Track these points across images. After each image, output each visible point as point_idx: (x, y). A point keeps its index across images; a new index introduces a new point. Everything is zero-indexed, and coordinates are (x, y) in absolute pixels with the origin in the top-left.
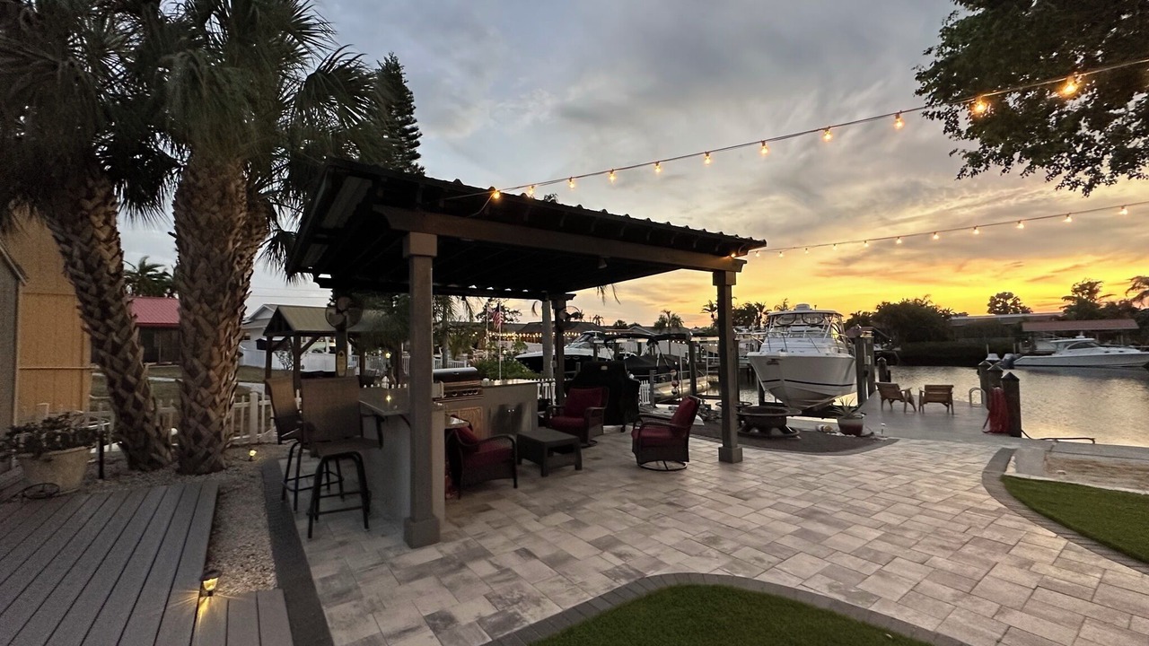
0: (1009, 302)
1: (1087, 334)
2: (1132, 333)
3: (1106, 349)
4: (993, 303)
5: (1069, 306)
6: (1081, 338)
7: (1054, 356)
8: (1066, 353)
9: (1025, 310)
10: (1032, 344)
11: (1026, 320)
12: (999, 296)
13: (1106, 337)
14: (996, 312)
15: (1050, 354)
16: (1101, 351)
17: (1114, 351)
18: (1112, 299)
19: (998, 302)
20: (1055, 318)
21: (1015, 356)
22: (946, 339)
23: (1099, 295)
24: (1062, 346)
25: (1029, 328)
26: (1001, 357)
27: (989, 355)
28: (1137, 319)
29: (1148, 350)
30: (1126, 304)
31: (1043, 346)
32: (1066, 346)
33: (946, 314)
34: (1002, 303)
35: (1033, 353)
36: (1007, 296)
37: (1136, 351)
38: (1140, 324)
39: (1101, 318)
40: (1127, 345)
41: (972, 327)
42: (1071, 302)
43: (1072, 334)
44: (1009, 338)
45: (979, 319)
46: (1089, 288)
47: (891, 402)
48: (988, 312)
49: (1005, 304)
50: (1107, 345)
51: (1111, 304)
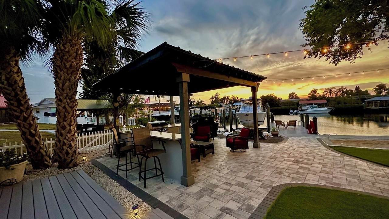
0: (294, 95)
1: (315, 104)
2: (326, 104)
3: (320, 108)
4: (290, 95)
5: (309, 96)
6: (314, 105)
7: (307, 110)
8: (310, 110)
9: (298, 98)
10: (301, 107)
11: (300, 100)
12: (291, 93)
13: (319, 105)
14: (291, 99)
15: (306, 110)
16: (318, 109)
17: (322, 109)
18: (320, 94)
19: (291, 95)
20: (307, 100)
21: (298, 111)
22: (280, 106)
23: (317, 93)
24: (309, 108)
25: (300, 103)
26: (294, 111)
27: (291, 111)
28: (326, 100)
29: (330, 108)
30: (323, 96)
31: (303, 108)
32: (310, 108)
33: (280, 99)
34: (292, 95)
35: (302, 110)
36: (293, 93)
37: (327, 109)
38: (327, 101)
39: (318, 100)
40: (324, 107)
41: (286, 103)
42: (310, 96)
43: (312, 104)
44: (295, 106)
45: (288, 100)
46: (314, 91)
47: (278, 126)
48: (289, 98)
49: (293, 96)
50: (319, 107)
51: (320, 96)
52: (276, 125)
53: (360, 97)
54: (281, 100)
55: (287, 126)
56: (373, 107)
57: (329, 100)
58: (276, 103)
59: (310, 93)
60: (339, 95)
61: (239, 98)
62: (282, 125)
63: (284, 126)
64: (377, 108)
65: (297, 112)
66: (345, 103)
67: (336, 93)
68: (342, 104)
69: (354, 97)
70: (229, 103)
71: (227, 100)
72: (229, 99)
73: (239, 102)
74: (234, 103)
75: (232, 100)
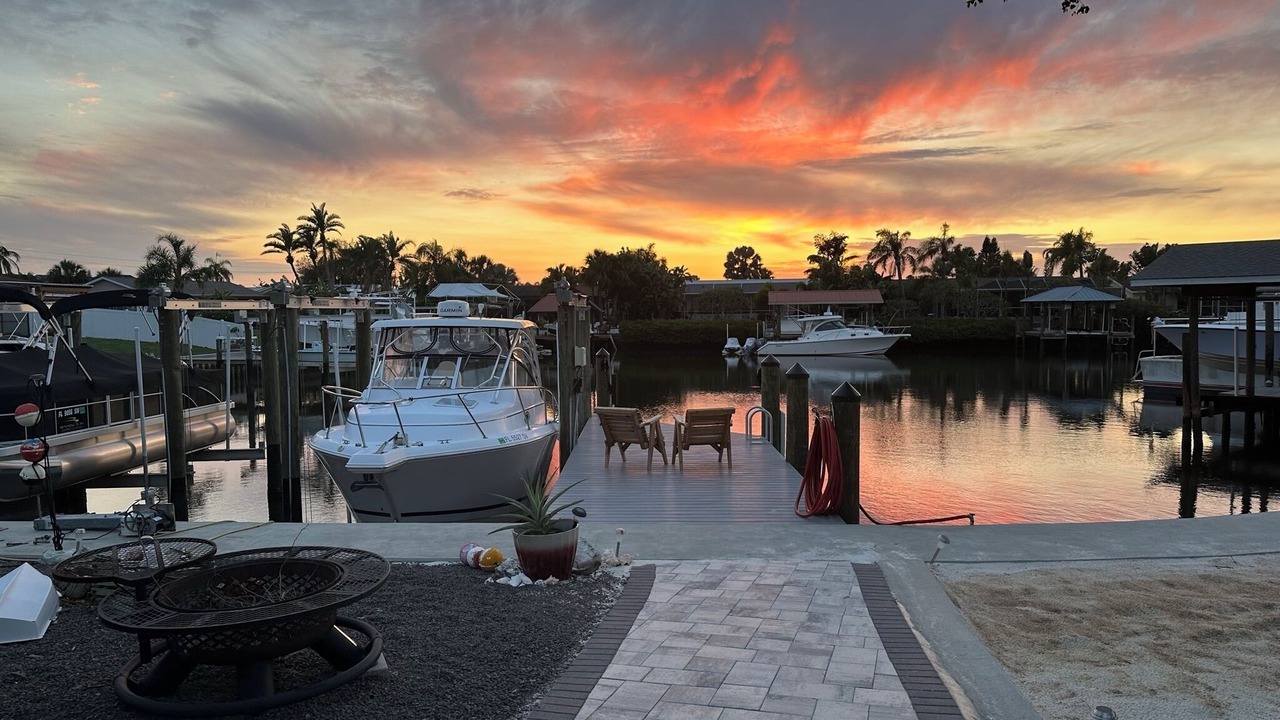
0: (749, 261)
1: (835, 310)
2: (877, 308)
3: (852, 331)
4: (729, 265)
5: (813, 270)
6: (829, 315)
7: (800, 340)
8: (813, 337)
9: (766, 274)
10: (775, 323)
11: (771, 287)
12: (738, 251)
13: (853, 314)
14: (736, 277)
15: (796, 339)
16: (846, 334)
17: (860, 333)
18: (856, 262)
19: (736, 262)
20: (800, 286)
21: (760, 342)
22: (677, 315)
23: (845, 255)
24: (808, 326)
25: (774, 299)
26: (742, 343)
27: (729, 340)
28: (881, 289)
29: (891, 332)
30: (871, 269)
31: (788, 327)
32: (813, 326)
33: (679, 276)
34: (741, 261)
35: (778, 337)
36: (745, 252)
37: (880, 334)
38: (885, 297)
39: (847, 288)
40: (871, 326)
41: (711, 296)
42: (816, 265)
43: (819, 309)
44: (751, 315)
45: (718, 285)
46: (835, 246)
47: (623, 449)
48: (725, 275)
49: (744, 264)
50: (853, 324)
51: (856, 268)
52: (609, 444)
53: (1004, 284)
54: (688, 282)
55: (676, 451)
56: (1048, 331)
57: (889, 287)
58: (664, 294)
59: (815, 251)
60: (929, 271)
61: (469, 259)
62: (644, 442)
63: (659, 445)
64: (1060, 334)
65: (756, 347)
66: (952, 312)
67: (915, 257)
68: (939, 315)
69: (981, 284)
70: (408, 285)
71: (392, 267)
72: (402, 260)
73: (468, 279)
74: (434, 285)
75: (425, 267)
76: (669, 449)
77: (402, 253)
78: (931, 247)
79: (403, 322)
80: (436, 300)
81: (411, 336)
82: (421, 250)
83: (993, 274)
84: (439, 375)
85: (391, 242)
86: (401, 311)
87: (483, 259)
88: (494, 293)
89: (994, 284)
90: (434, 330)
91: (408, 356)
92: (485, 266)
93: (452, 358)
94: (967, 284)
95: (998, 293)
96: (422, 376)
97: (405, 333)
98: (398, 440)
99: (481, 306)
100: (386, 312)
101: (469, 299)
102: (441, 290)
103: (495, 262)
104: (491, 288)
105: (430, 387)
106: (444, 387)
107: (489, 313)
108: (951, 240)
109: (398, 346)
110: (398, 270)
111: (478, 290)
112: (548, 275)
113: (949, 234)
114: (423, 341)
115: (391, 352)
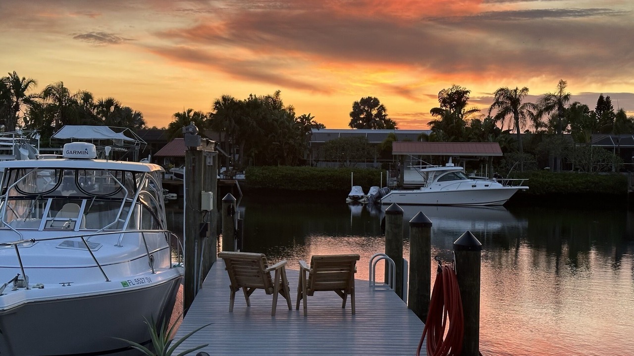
0: (374, 112)
1: (456, 161)
2: (496, 160)
3: (473, 182)
4: (355, 115)
6: (450, 166)
7: (423, 190)
8: (435, 187)
9: (390, 124)
10: (398, 173)
11: (394, 137)
12: (362, 103)
13: (474, 166)
14: (360, 127)
15: (418, 188)
16: (466, 184)
17: (481, 184)
18: (477, 115)
19: (362, 112)
20: (422, 137)
21: (383, 191)
22: (303, 163)
23: (467, 108)
24: (431, 176)
25: (397, 149)
26: (366, 191)
27: (354, 188)
28: (500, 142)
29: (510, 184)
30: (490, 123)
31: (411, 176)
32: (435, 177)
33: (306, 124)
34: (367, 111)
35: (401, 186)
36: (371, 102)
37: (499, 186)
38: (504, 150)
39: (468, 140)
40: (490, 178)
42: (439, 118)
43: (441, 160)
44: (376, 164)
45: (344, 134)
46: (457, 99)
47: (248, 294)
48: (351, 124)
49: (369, 114)
50: (473, 176)
51: (476, 122)
52: (234, 289)
53: (617, 141)
54: (314, 131)
55: (300, 297)
57: (508, 141)
58: (291, 141)
59: (438, 105)
60: (546, 126)
61: (96, 101)
62: (269, 288)
63: (284, 290)
65: (380, 196)
66: (567, 166)
67: (535, 113)
68: (555, 168)
69: (595, 141)
70: (32, 127)
71: (17, 108)
72: (27, 101)
73: (93, 121)
74: (59, 127)
75: (51, 109)
76: (294, 295)
77: (27, 93)
78: (547, 103)
79: (26, 163)
80: (62, 142)
81: (35, 177)
82: (47, 92)
83: (607, 131)
84: (63, 217)
85: (16, 82)
86: (24, 152)
87: (110, 102)
88: (121, 136)
89: (607, 141)
90: (59, 172)
91: (31, 197)
92: (112, 109)
93: (76, 200)
94: (582, 140)
95: (611, 149)
96: (45, 218)
97: (29, 174)
98: (18, 283)
99: (108, 149)
100: (9, 153)
101: (95, 142)
102: (67, 132)
103: (123, 105)
104: (117, 131)
105: (52, 229)
106: (68, 229)
107: (115, 156)
108: (567, 97)
109: (21, 187)
110: (23, 110)
111: (104, 132)
112: (174, 120)
113: (566, 91)
114: (47, 183)
115: (14, 193)
